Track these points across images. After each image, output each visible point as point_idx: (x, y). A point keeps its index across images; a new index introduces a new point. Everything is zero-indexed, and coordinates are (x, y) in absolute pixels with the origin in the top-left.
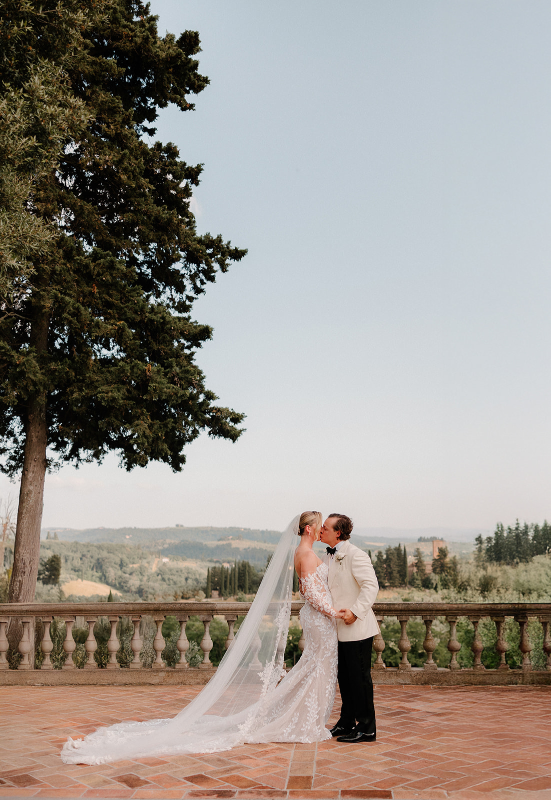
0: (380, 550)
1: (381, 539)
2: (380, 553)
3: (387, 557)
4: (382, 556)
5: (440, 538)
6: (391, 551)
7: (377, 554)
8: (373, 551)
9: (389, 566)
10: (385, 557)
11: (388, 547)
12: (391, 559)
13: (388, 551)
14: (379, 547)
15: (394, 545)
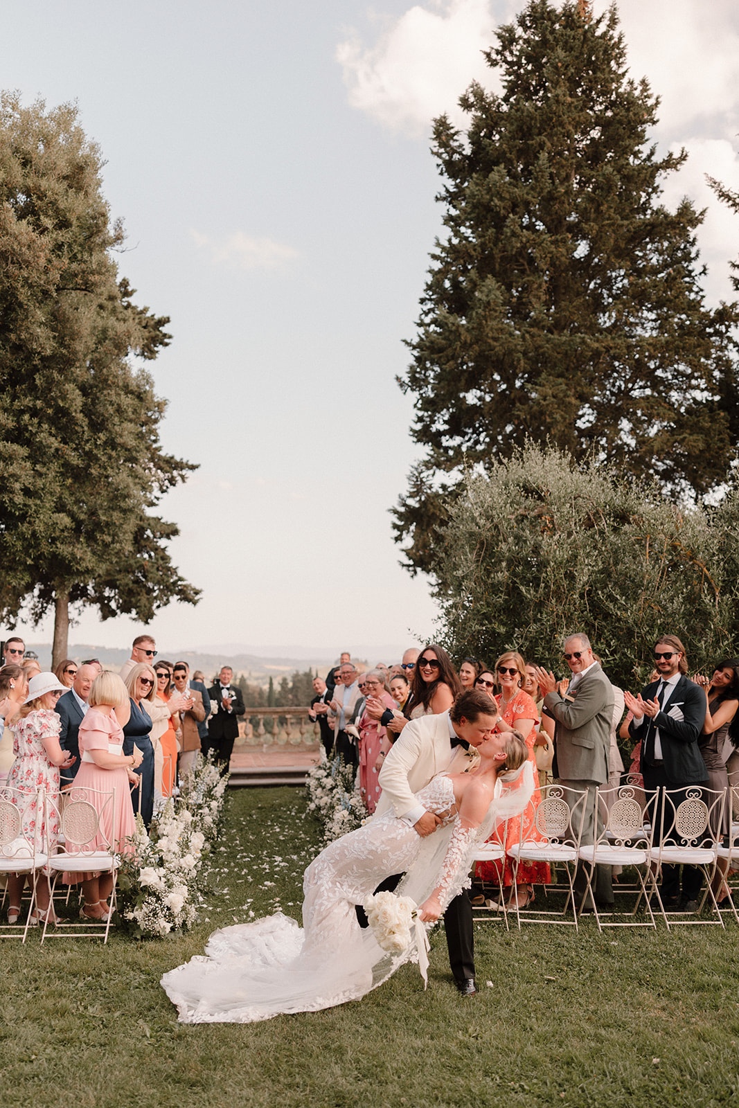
0: (284, 676)
1: (286, 661)
2: (285, 680)
3: (294, 684)
4: (287, 684)
5: (364, 660)
6: (299, 678)
7: (281, 682)
8: (275, 677)
9: (296, 696)
10: (290, 685)
11: (295, 672)
12: (298, 687)
13: (296, 678)
14: (283, 672)
15: (303, 670)
